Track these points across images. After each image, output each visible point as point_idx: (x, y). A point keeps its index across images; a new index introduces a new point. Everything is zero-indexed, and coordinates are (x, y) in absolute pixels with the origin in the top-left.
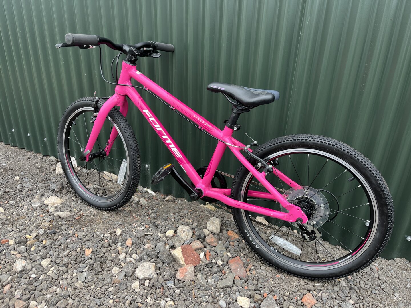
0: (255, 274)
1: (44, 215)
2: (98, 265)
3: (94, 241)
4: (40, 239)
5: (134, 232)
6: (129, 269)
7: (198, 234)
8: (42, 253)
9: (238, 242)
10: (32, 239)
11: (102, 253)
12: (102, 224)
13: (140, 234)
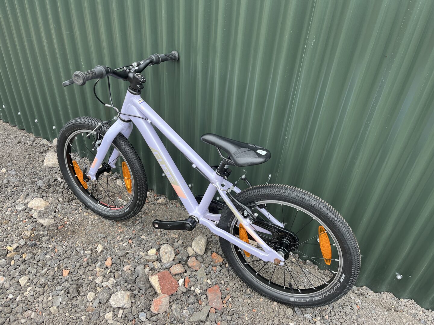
0: (231, 307)
1: (27, 220)
2: (74, 289)
3: (73, 259)
4: (21, 252)
5: (116, 249)
6: (104, 296)
7: (180, 258)
8: (21, 269)
9: (221, 266)
10: (12, 252)
11: (80, 275)
12: (84, 237)
13: (121, 253)
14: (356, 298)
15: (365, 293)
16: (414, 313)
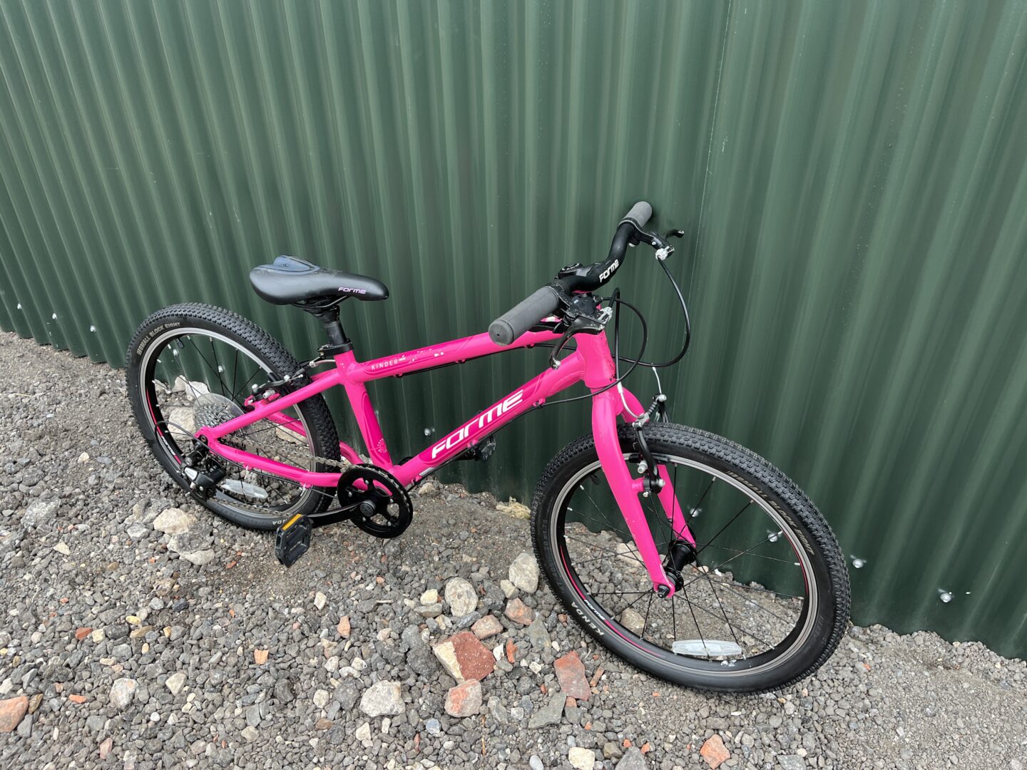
0: (607, 692)
1: (157, 557)
2: (284, 687)
3: (271, 626)
4: (158, 624)
5: (353, 599)
6: (347, 696)
7: (490, 603)
8: (166, 659)
10: (140, 626)
11: (290, 658)
12: (284, 579)
13: (367, 606)
14: (862, 650)
15: (878, 638)
16: (985, 669)
